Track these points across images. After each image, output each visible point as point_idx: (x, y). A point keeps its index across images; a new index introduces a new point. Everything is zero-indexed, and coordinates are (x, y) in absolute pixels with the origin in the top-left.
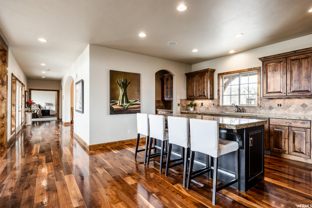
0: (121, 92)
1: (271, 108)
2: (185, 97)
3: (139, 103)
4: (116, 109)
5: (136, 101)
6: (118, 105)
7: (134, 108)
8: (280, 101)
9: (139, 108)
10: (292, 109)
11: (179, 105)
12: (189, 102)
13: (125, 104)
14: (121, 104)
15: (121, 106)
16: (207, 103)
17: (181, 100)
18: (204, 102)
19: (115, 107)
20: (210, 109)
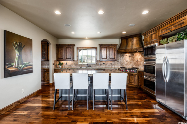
0: (17, 54)
1: (101, 65)
2: (56, 59)
3: (32, 64)
4: (11, 71)
5: (29, 63)
6: (14, 67)
7: (28, 69)
8: (104, 62)
9: (32, 68)
10: (108, 65)
11: (53, 64)
12: (58, 63)
13: (20, 66)
14: (16, 66)
15: (17, 67)
16: (69, 63)
17: (54, 61)
18: (68, 62)
19: (10, 69)
20: (72, 66)
